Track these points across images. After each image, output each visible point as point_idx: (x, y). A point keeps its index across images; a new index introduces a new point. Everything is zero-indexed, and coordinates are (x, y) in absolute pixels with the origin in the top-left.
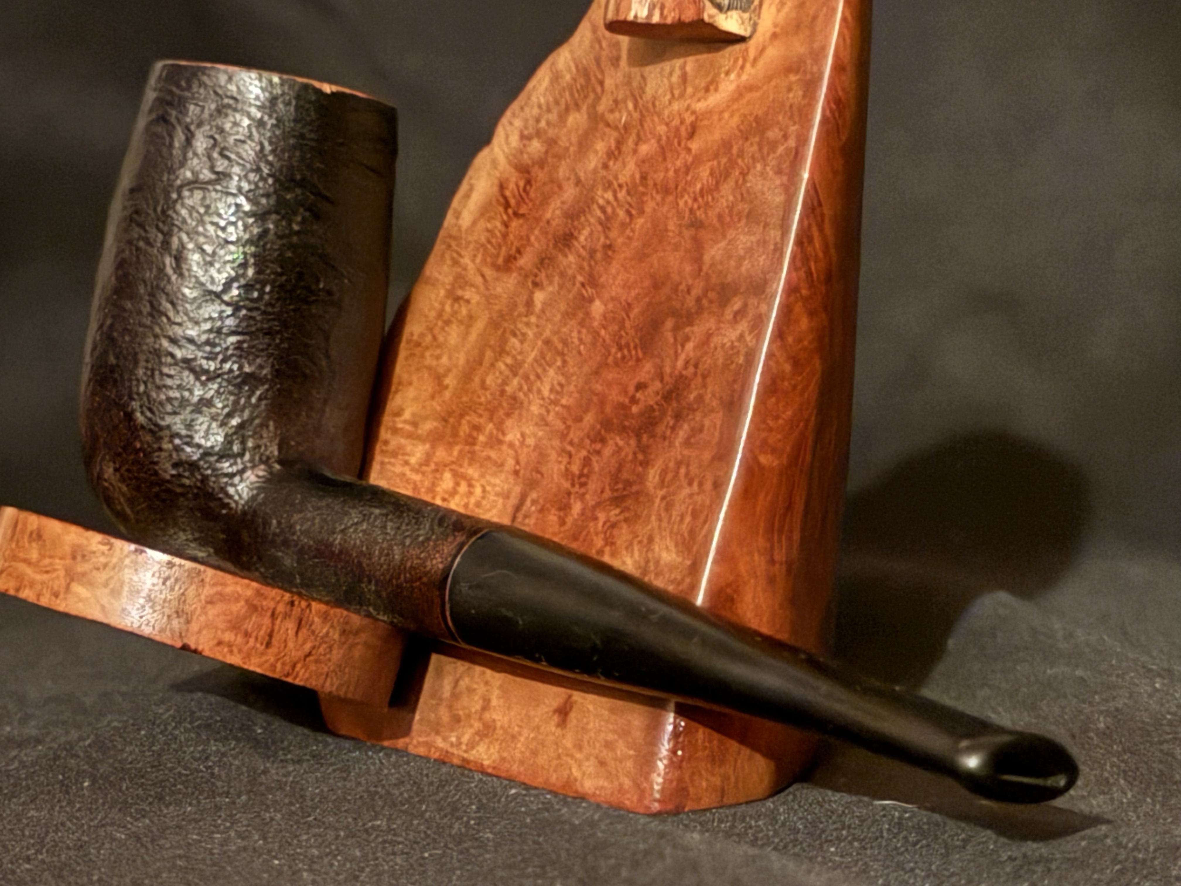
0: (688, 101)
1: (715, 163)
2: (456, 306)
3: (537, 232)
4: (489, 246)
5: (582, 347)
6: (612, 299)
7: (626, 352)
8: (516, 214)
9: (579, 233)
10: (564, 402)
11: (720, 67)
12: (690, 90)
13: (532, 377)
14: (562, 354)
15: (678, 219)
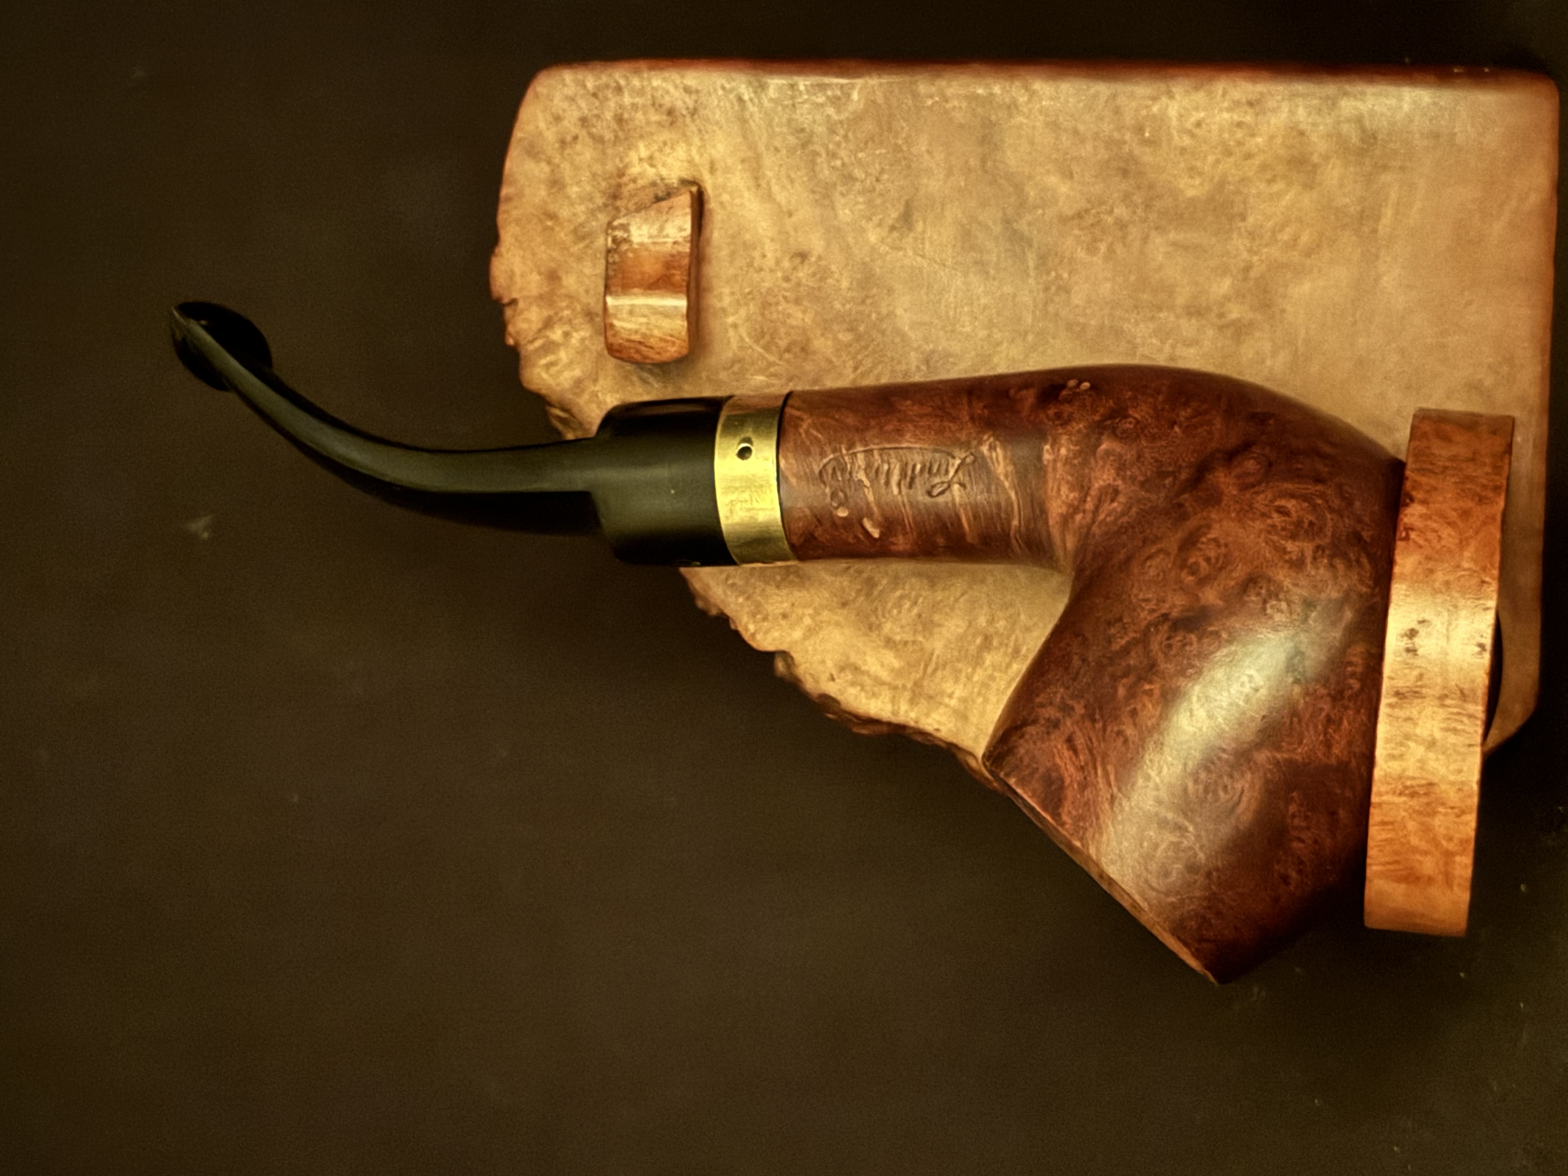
0: (764, 275)
15: (899, 249)
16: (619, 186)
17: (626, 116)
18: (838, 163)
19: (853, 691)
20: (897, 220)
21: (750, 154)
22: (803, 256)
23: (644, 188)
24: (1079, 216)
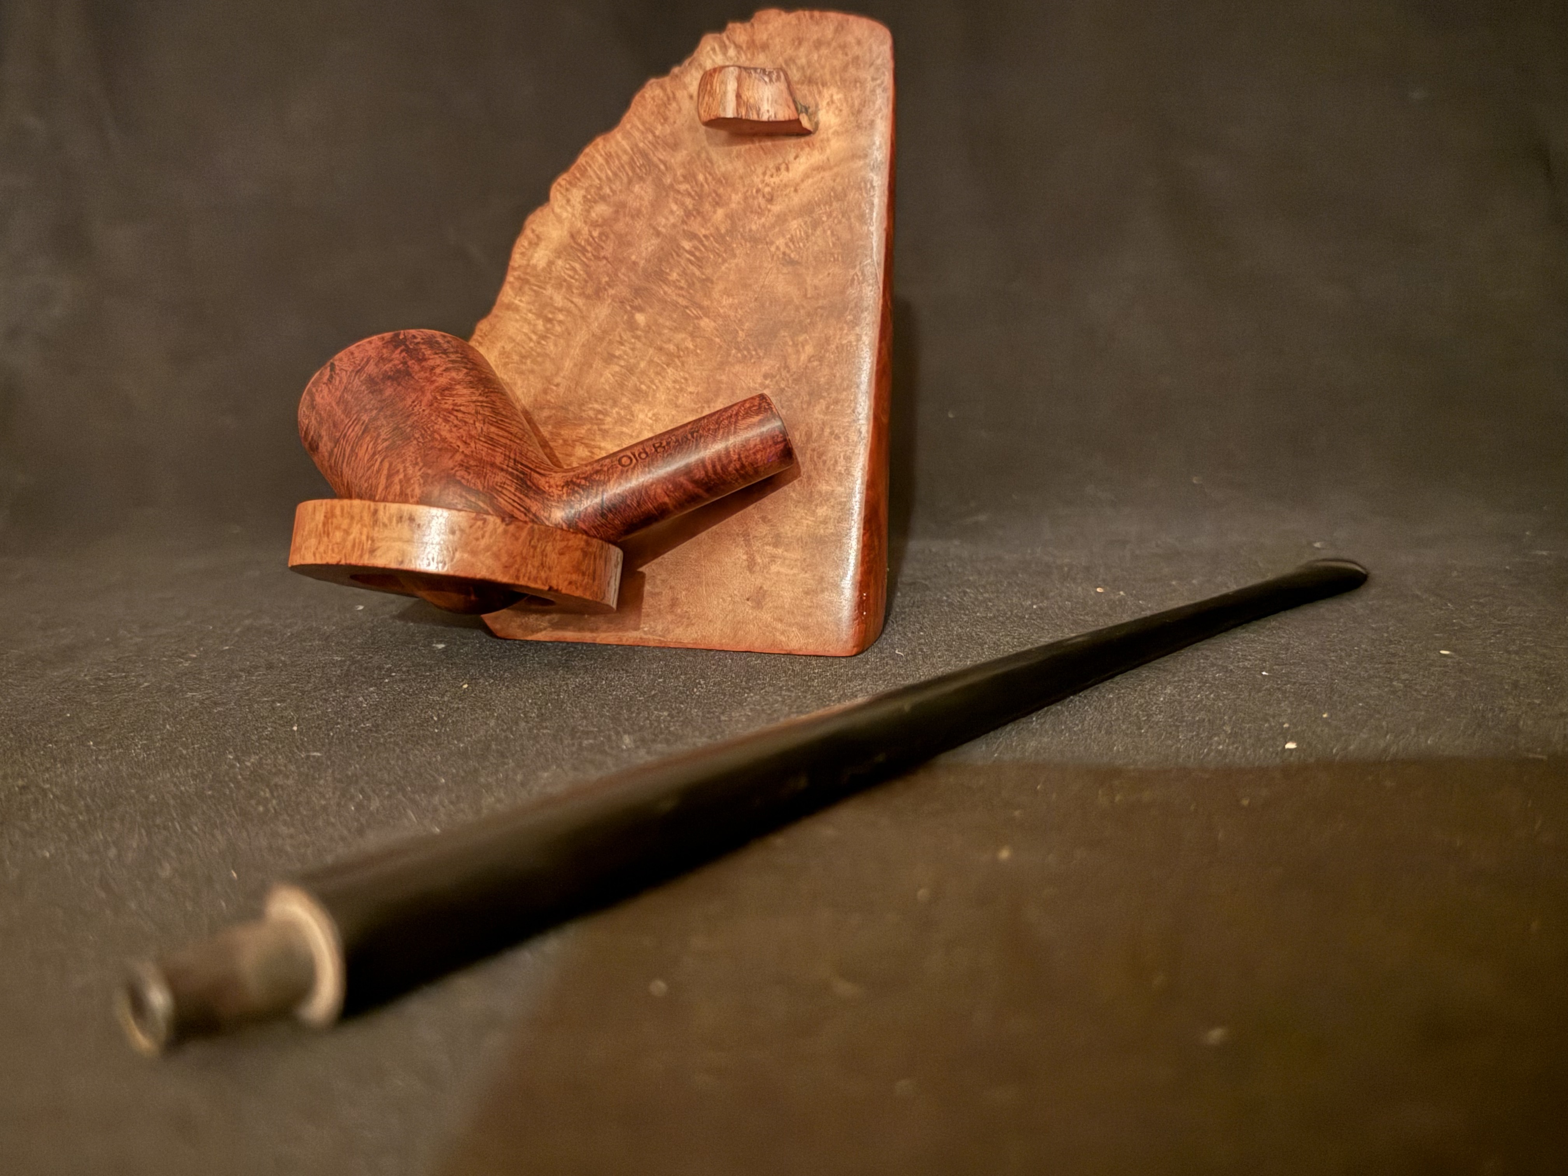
0: (761, 177)
1: (800, 220)
2: (549, 326)
3: (623, 270)
4: (573, 281)
5: (698, 351)
6: (719, 315)
7: (745, 353)
8: (597, 258)
9: (671, 270)
10: (691, 389)
11: (787, 153)
12: (759, 170)
13: (651, 373)
14: (679, 357)
15: (772, 259)
16: (817, 84)
17: (858, 85)
18: (824, 219)
19: (525, 242)
20: (790, 257)
21: (832, 163)
22: (770, 200)
23: (815, 100)
24: (787, 367)
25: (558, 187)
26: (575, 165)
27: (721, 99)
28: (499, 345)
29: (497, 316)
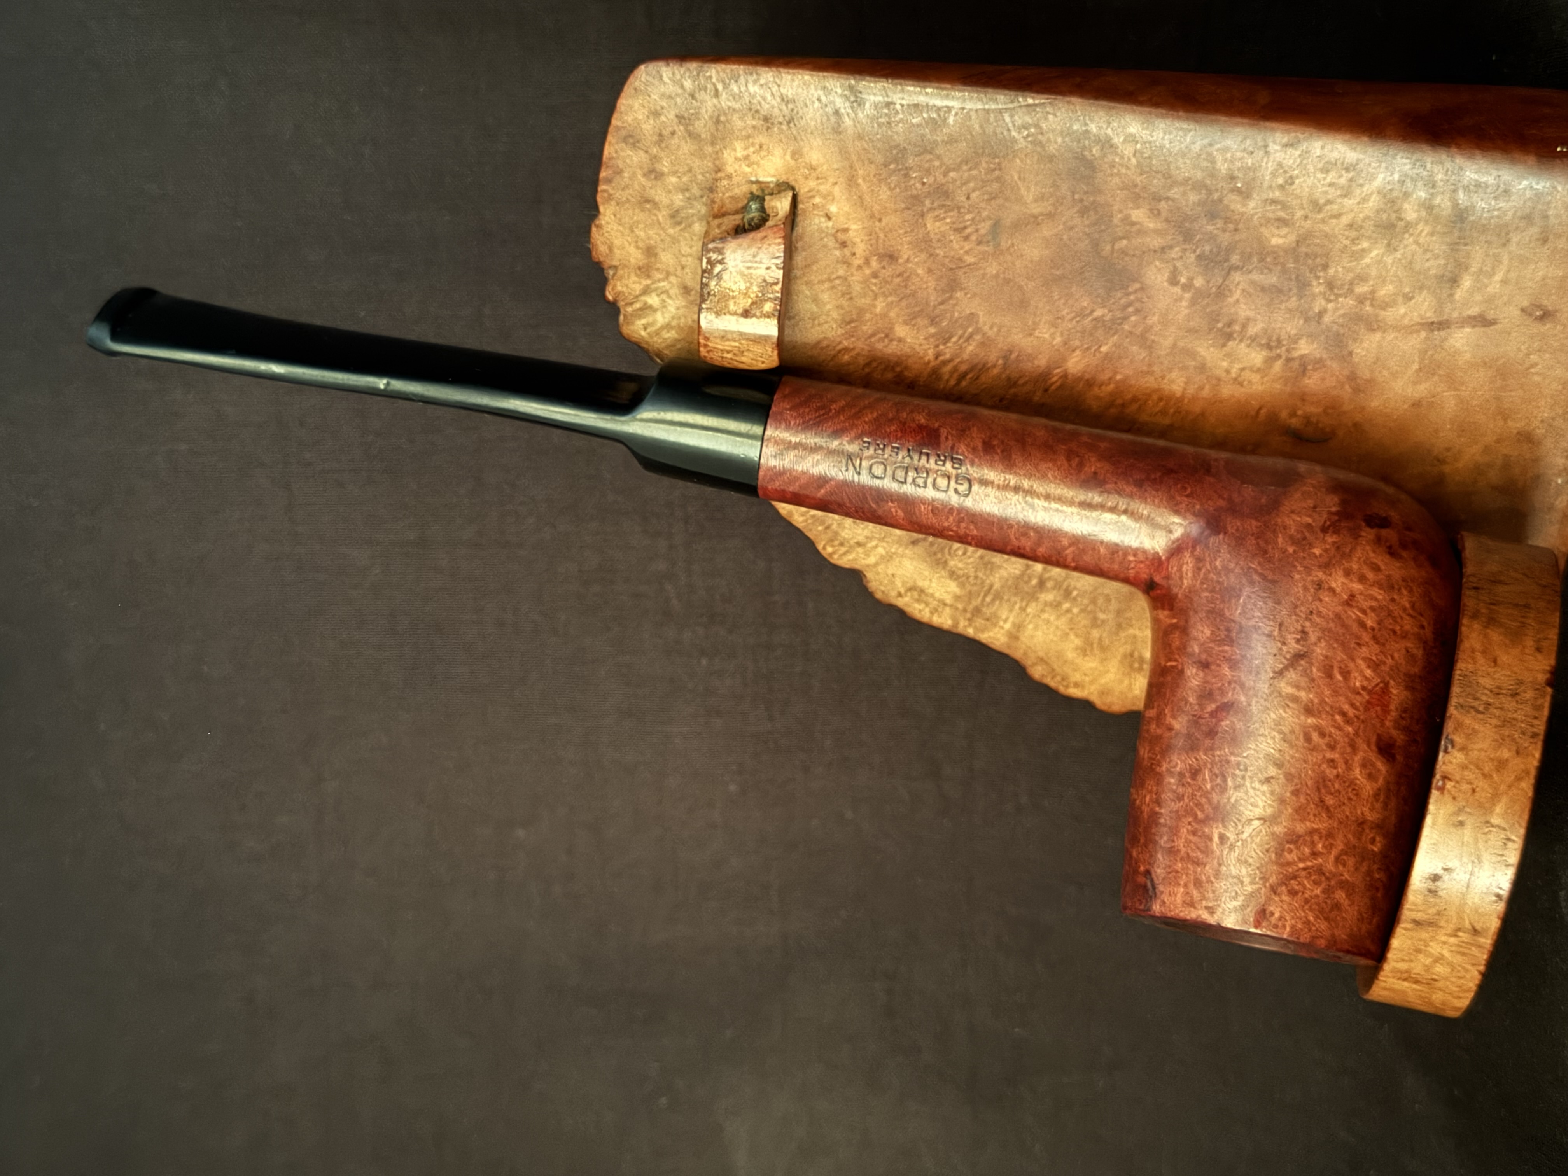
0: (853, 270)
1: (929, 216)
2: (1049, 584)
7: (1131, 309)
11: (821, 230)
12: (841, 272)
15: (985, 260)
16: (717, 180)
18: (931, 180)
19: (917, 606)
20: (985, 235)
22: (891, 257)
23: (742, 183)
24: (1163, 249)
25: (836, 557)
26: (804, 530)
27: (748, 339)
28: (1070, 655)
29: (1025, 654)
